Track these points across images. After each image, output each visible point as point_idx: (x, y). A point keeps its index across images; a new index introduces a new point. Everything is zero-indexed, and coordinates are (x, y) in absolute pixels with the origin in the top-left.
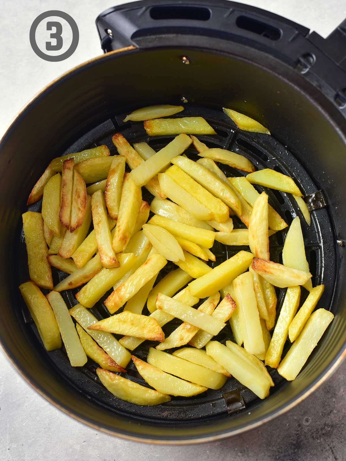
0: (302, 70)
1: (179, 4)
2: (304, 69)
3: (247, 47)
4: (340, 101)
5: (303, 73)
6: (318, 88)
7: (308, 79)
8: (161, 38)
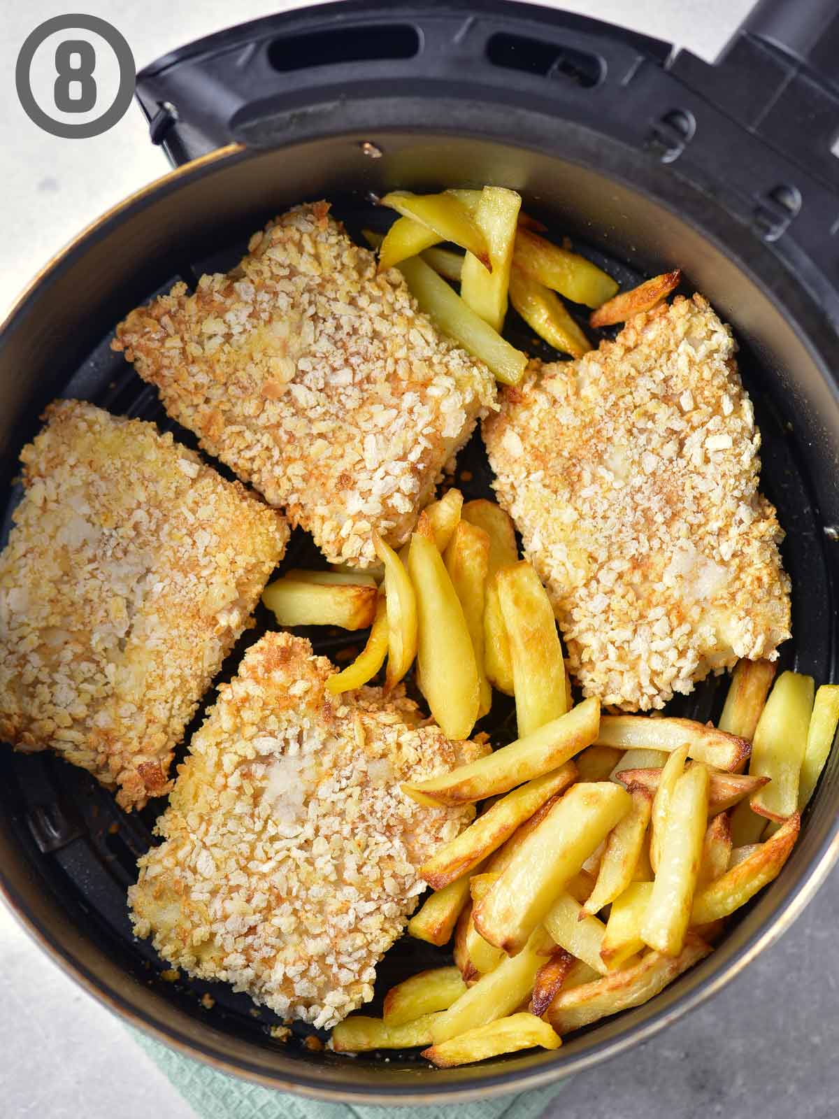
0: (663, 153)
1: (338, 22)
2: (670, 152)
3: (521, 112)
4: (766, 222)
5: (667, 159)
6: (710, 196)
7: (681, 176)
8: (304, 115)
